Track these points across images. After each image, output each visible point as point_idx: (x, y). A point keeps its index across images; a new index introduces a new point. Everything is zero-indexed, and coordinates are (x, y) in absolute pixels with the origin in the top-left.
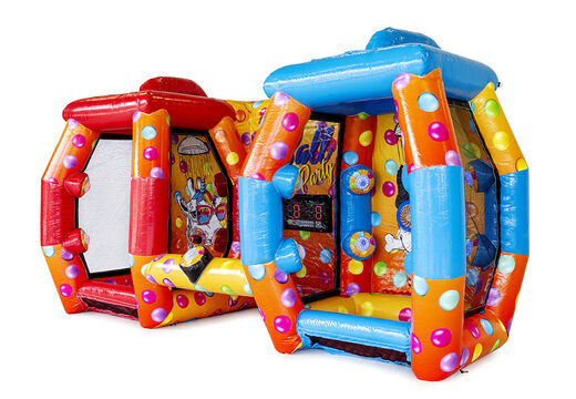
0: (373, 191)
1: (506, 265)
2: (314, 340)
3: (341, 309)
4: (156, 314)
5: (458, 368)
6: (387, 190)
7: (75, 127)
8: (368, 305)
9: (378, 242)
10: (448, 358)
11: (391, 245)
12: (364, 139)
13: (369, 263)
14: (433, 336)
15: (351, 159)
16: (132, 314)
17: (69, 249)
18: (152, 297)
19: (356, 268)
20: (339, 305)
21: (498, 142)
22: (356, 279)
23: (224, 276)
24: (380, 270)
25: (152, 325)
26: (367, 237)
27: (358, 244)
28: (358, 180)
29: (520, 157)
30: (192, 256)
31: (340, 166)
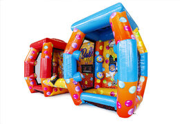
0: (103, 62)
1: (142, 79)
2: (85, 101)
3: (94, 92)
4: (48, 93)
5: (133, 113)
6: (107, 62)
7: (32, 49)
8: (102, 91)
9: (104, 75)
10: (131, 110)
11: (107, 75)
12: (101, 48)
13: (102, 80)
14: (126, 103)
15: (97, 53)
16: (42, 93)
17: (31, 78)
18: (46, 89)
19: (98, 81)
20: (94, 91)
21: (140, 44)
22: (98, 84)
23: (61, 83)
24: (105, 82)
25: (46, 96)
26: (101, 73)
27: (99, 75)
28: (99, 58)
29: (145, 49)
30: (53, 78)
31: (95, 55)
